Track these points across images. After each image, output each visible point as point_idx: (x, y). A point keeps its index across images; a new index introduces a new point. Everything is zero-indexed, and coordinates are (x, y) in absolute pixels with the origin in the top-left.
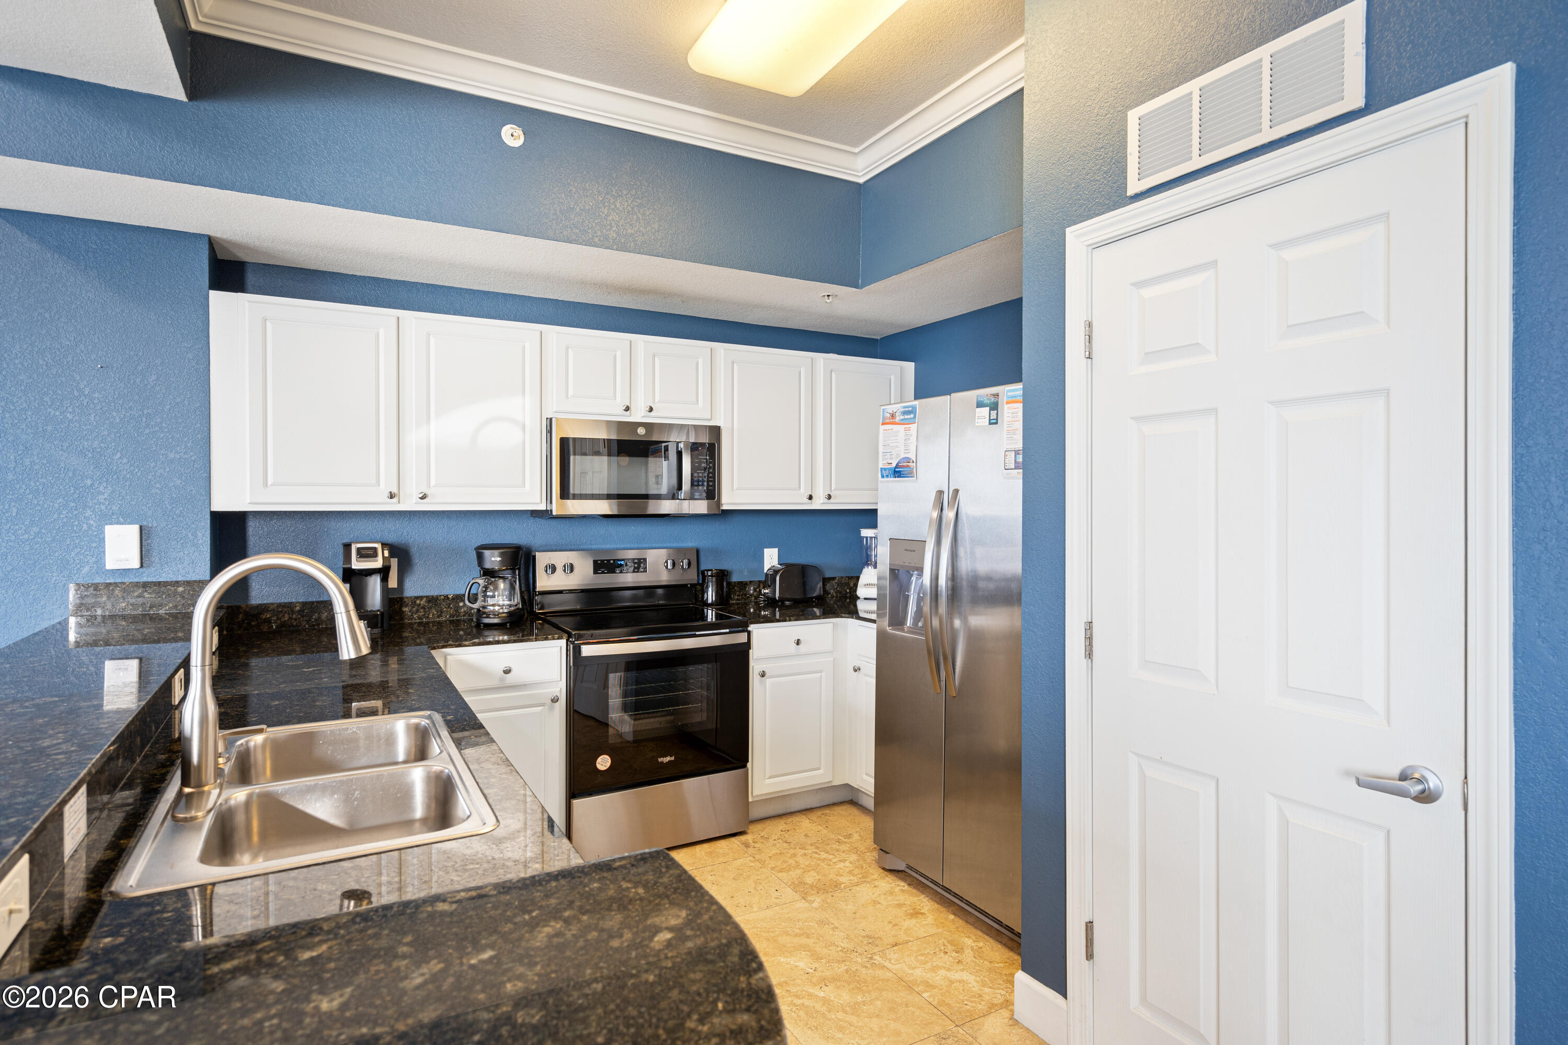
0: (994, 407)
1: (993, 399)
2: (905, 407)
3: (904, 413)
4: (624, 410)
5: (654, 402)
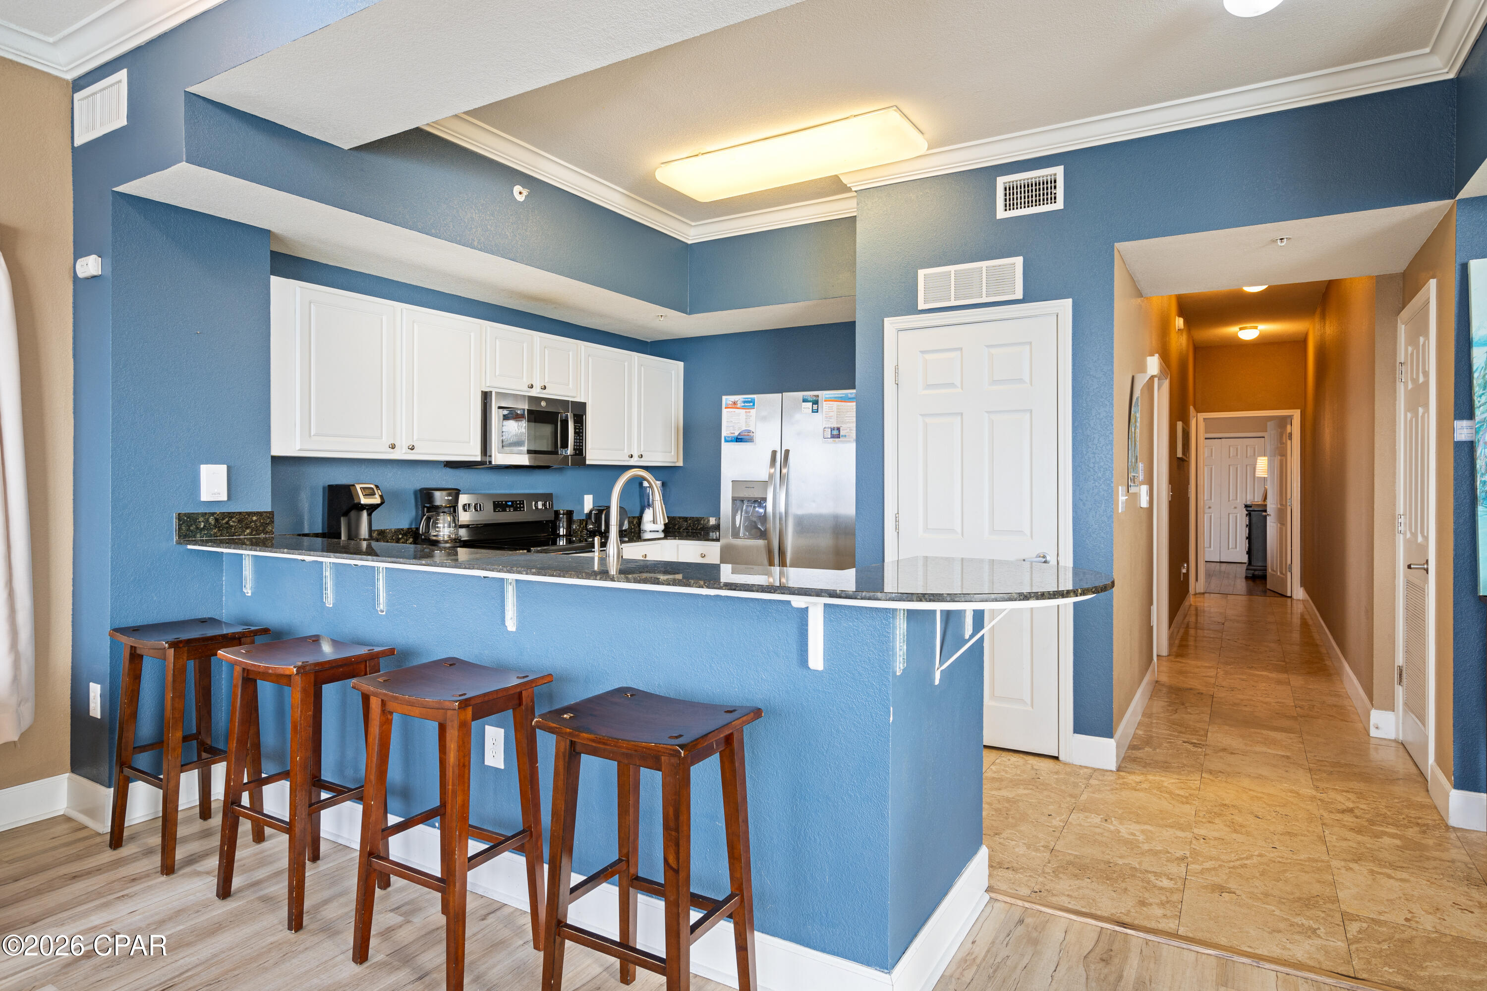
0: (816, 402)
1: (814, 398)
2: (744, 398)
3: (745, 402)
4: (529, 387)
5: (545, 382)
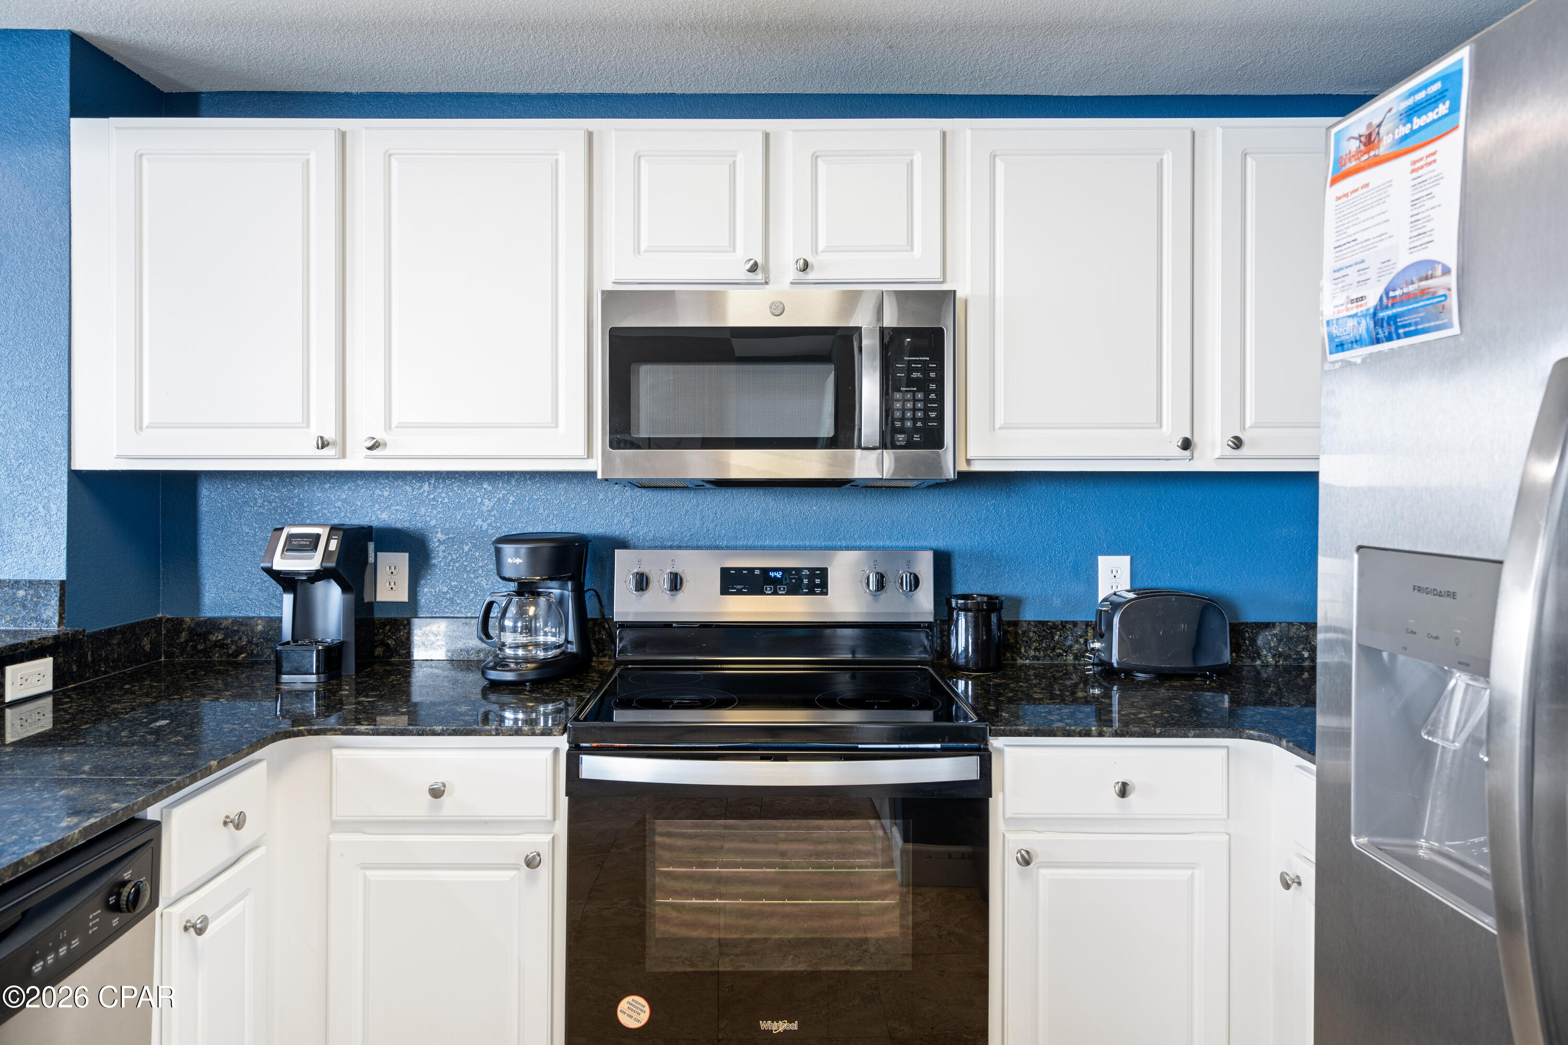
4: (749, 271)
5: (817, 253)
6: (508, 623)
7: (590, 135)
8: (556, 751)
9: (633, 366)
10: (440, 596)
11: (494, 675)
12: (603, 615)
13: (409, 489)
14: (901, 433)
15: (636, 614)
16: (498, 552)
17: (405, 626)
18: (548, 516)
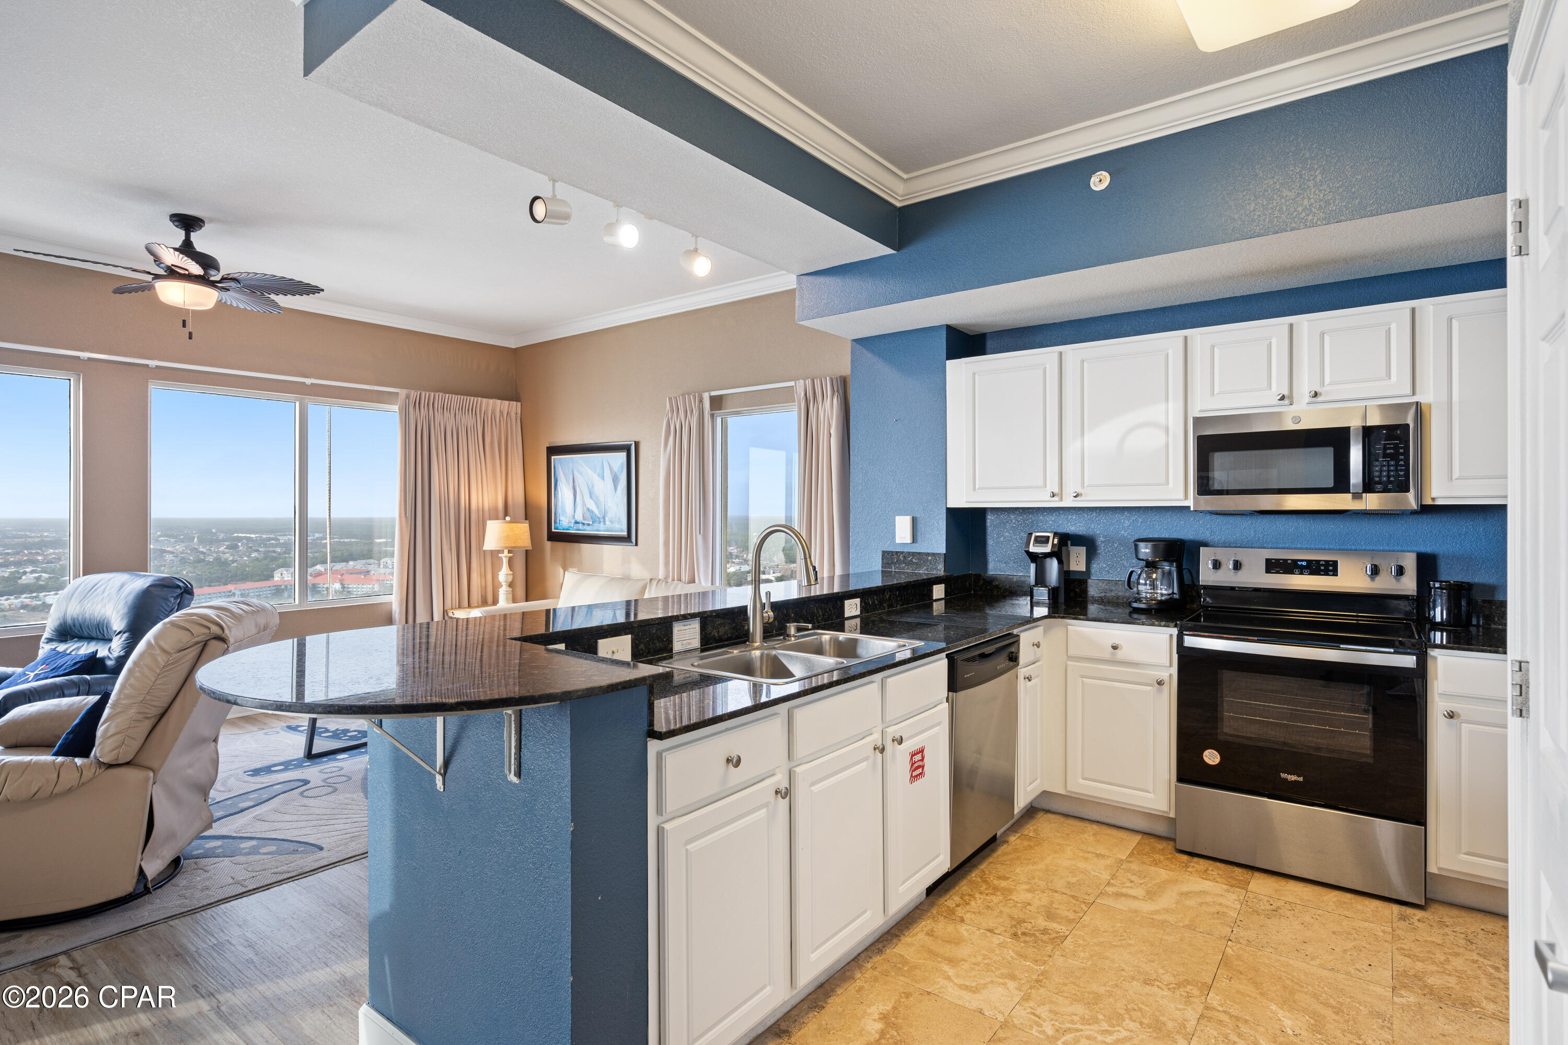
4: (1279, 400)
5: (1324, 386)
6: (1142, 581)
7: (1186, 338)
8: (1171, 636)
9: (1210, 454)
10: (1102, 569)
11: (1135, 605)
12: (1193, 581)
13: (1086, 516)
14: (1379, 484)
15: (1213, 581)
16: (1136, 547)
17: (1084, 583)
18: (1161, 529)
